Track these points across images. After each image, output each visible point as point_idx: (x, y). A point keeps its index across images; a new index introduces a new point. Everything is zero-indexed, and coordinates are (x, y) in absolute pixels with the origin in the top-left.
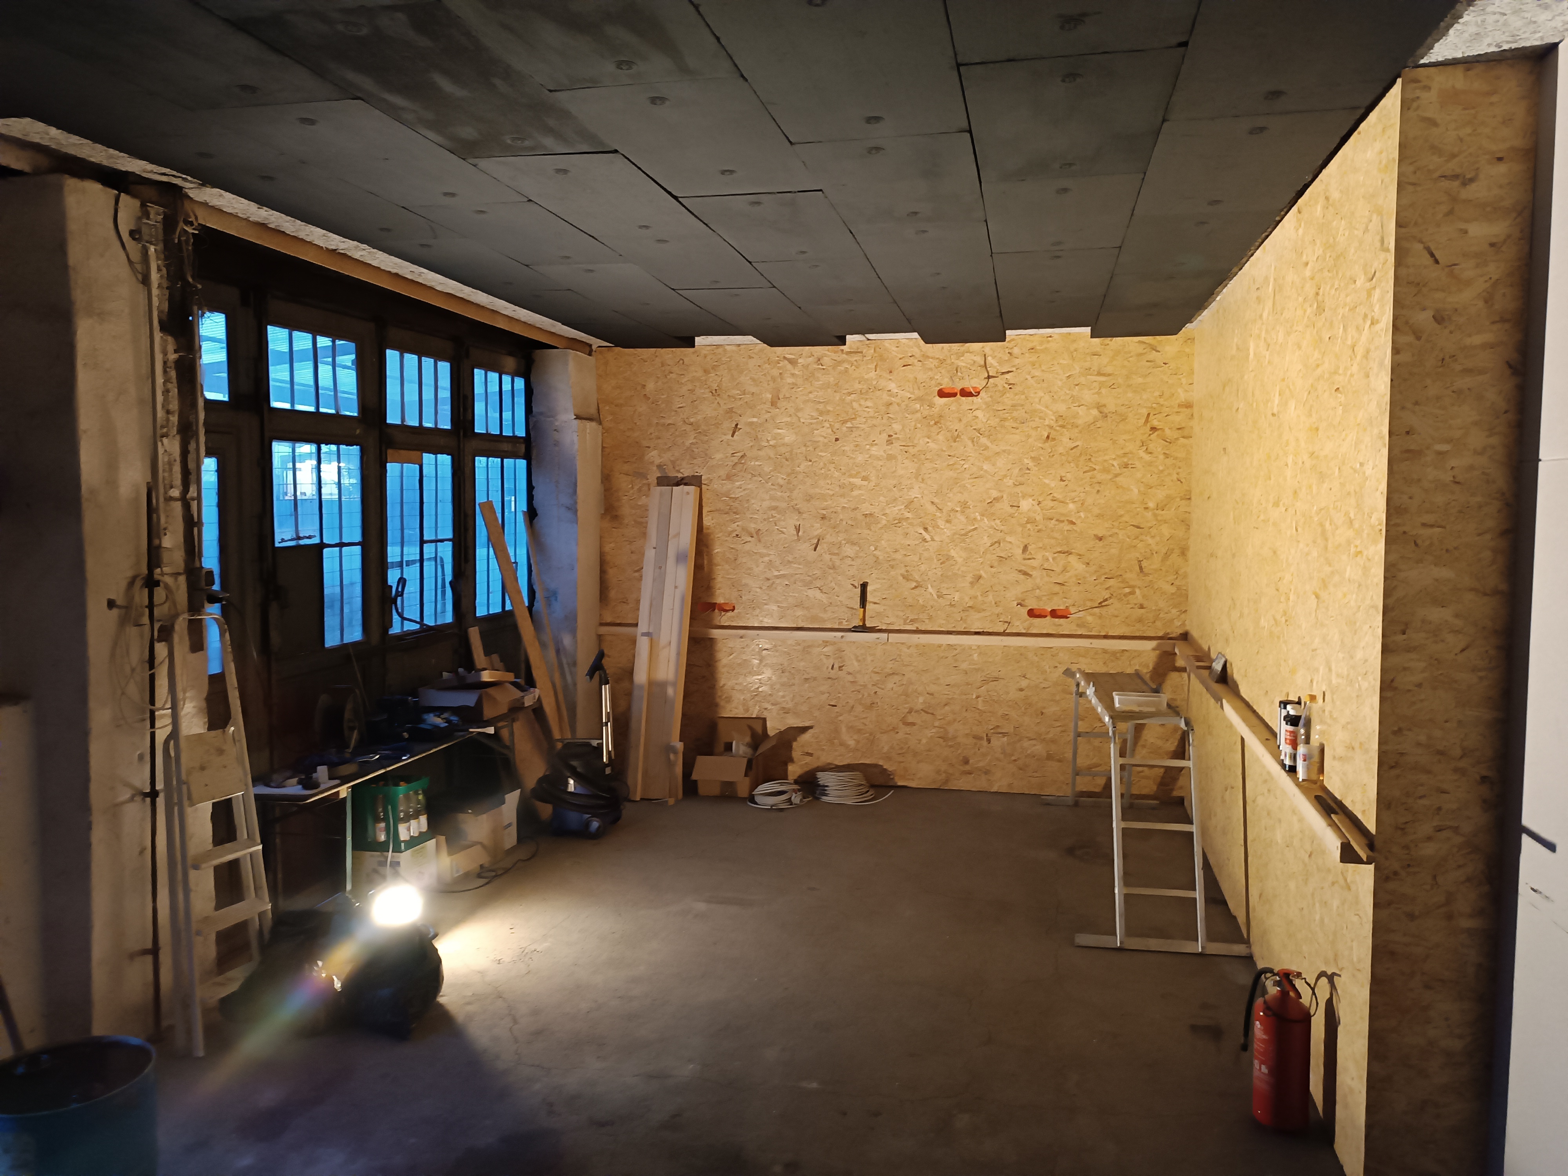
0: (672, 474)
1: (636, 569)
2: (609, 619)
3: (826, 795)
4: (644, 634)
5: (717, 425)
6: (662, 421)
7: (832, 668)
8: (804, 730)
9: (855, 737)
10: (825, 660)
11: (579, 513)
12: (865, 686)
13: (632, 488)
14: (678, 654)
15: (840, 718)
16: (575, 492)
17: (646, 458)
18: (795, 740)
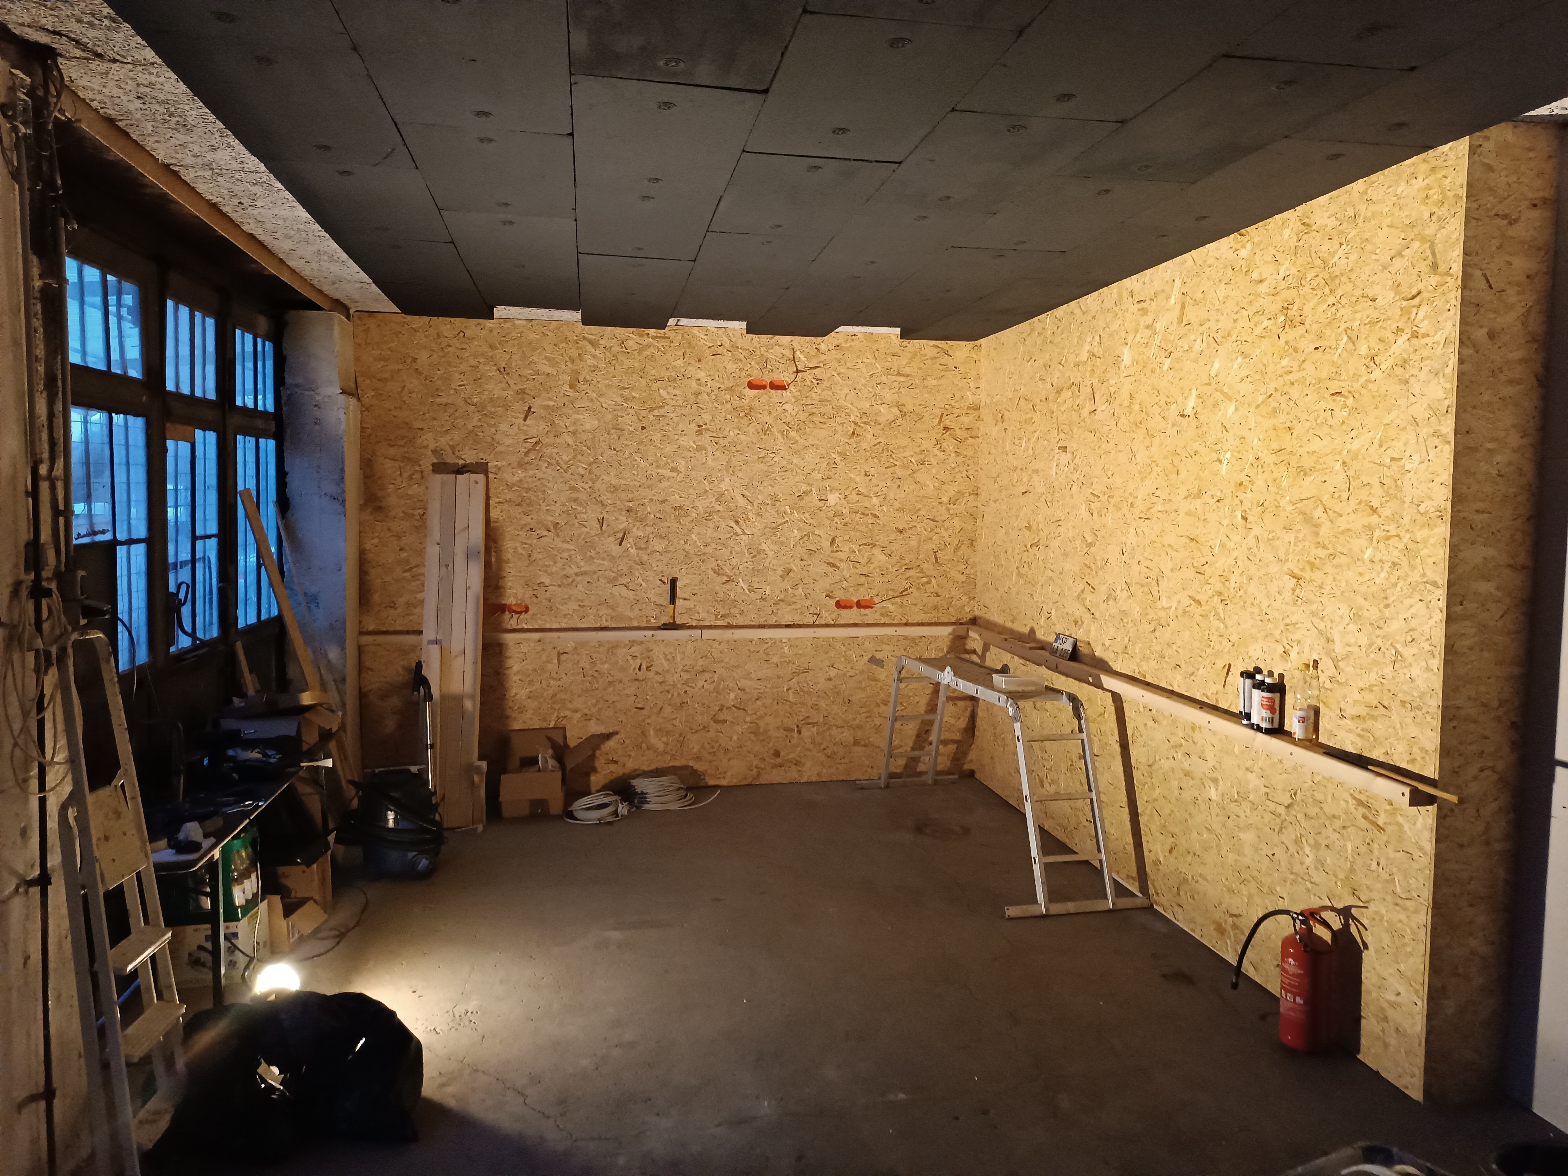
0: (451, 459)
3: (647, 803)
4: (431, 642)
5: (507, 407)
6: (439, 400)
7: (639, 669)
8: (608, 736)
9: (665, 739)
10: (631, 661)
11: (347, 503)
12: (674, 686)
13: (401, 475)
14: (475, 663)
15: (648, 721)
16: (342, 479)
17: (419, 441)
18: (599, 748)
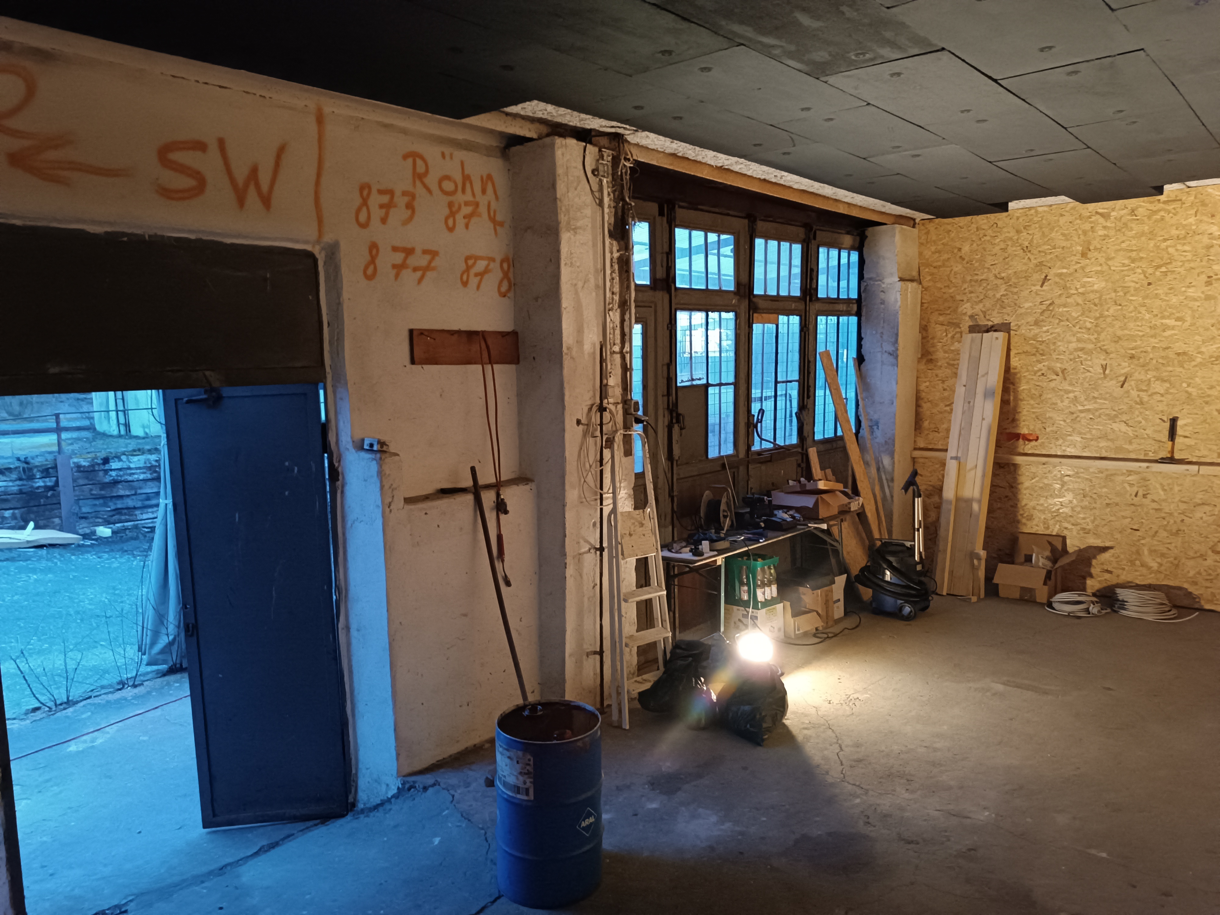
0: (983, 322)
1: (948, 403)
2: (922, 445)
3: (1125, 609)
4: (952, 458)
5: (1027, 278)
6: (976, 277)
7: (1136, 496)
8: (1105, 549)
9: (1159, 560)
10: (1128, 488)
11: (899, 358)
12: (1171, 514)
13: (946, 335)
14: (984, 476)
15: (1143, 542)
16: (896, 341)
17: (960, 310)
18: (1095, 557)
